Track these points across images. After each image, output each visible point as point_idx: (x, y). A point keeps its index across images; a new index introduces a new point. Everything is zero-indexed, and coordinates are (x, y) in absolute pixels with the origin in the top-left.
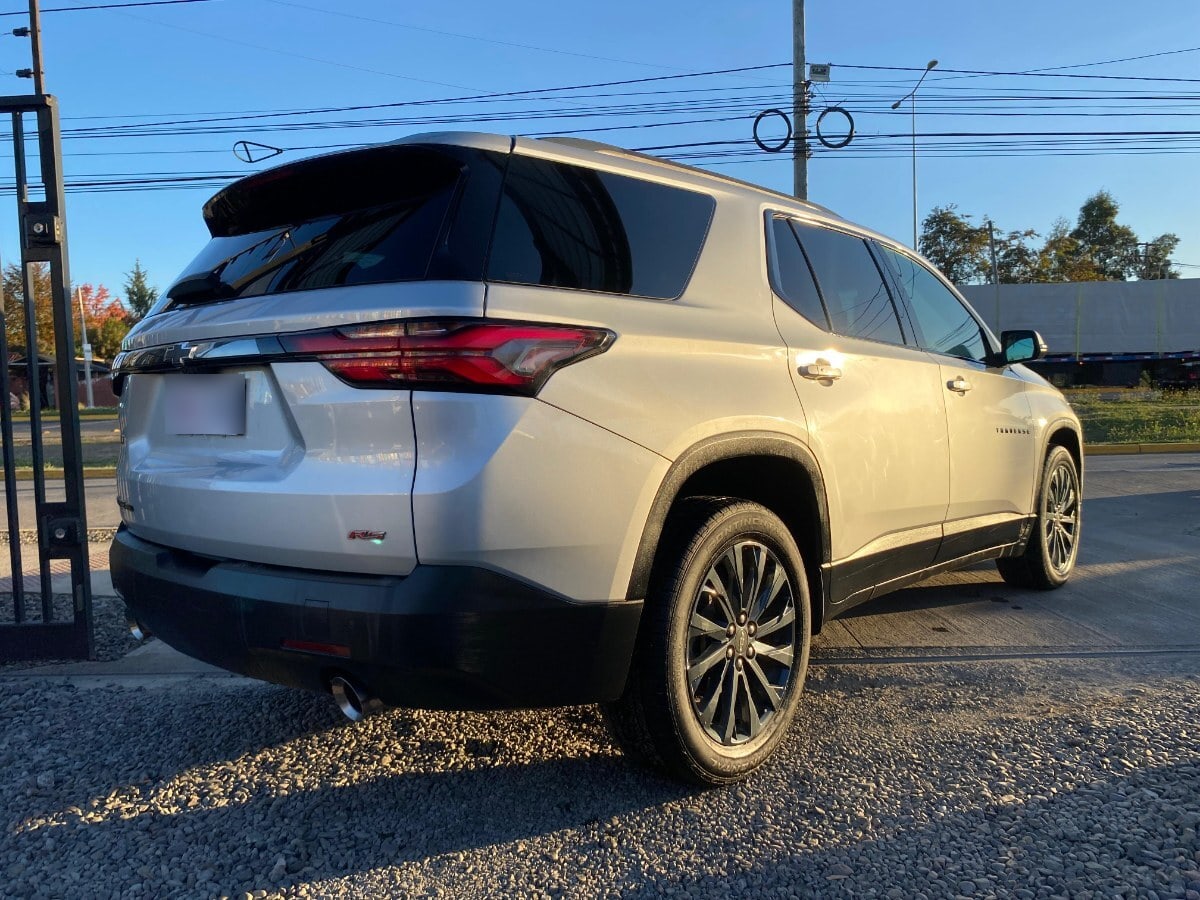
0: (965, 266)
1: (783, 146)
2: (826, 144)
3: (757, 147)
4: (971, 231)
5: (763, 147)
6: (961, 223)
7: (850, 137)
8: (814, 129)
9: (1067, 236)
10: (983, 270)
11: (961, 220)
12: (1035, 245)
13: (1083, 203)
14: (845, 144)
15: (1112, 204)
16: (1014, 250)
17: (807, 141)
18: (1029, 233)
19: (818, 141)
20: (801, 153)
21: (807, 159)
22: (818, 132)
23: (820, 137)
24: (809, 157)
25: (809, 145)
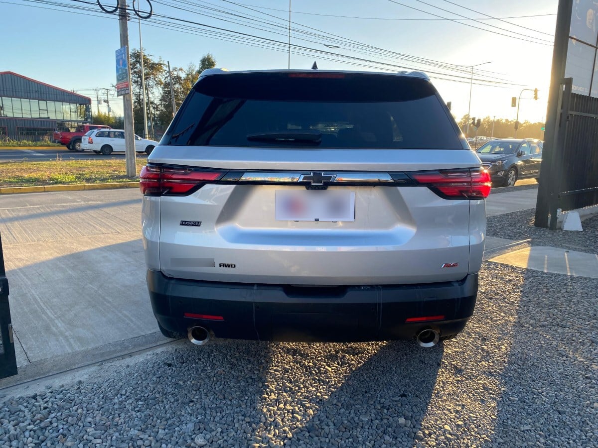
0: (150, 81)
1: (115, 11)
2: (138, 15)
3: (99, 8)
4: (153, 64)
5: (103, 9)
6: (147, 59)
7: (150, 14)
8: (131, 5)
9: (194, 73)
10: (160, 84)
11: (148, 57)
12: (183, 75)
13: (201, 58)
14: (148, 17)
15: (213, 60)
16: (175, 77)
17: (127, 11)
18: (181, 69)
19: (134, 12)
20: (124, 16)
21: (128, 21)
22: (134, 7)
23: (134, 10)
24: (129, 20)
25: (129, 14)
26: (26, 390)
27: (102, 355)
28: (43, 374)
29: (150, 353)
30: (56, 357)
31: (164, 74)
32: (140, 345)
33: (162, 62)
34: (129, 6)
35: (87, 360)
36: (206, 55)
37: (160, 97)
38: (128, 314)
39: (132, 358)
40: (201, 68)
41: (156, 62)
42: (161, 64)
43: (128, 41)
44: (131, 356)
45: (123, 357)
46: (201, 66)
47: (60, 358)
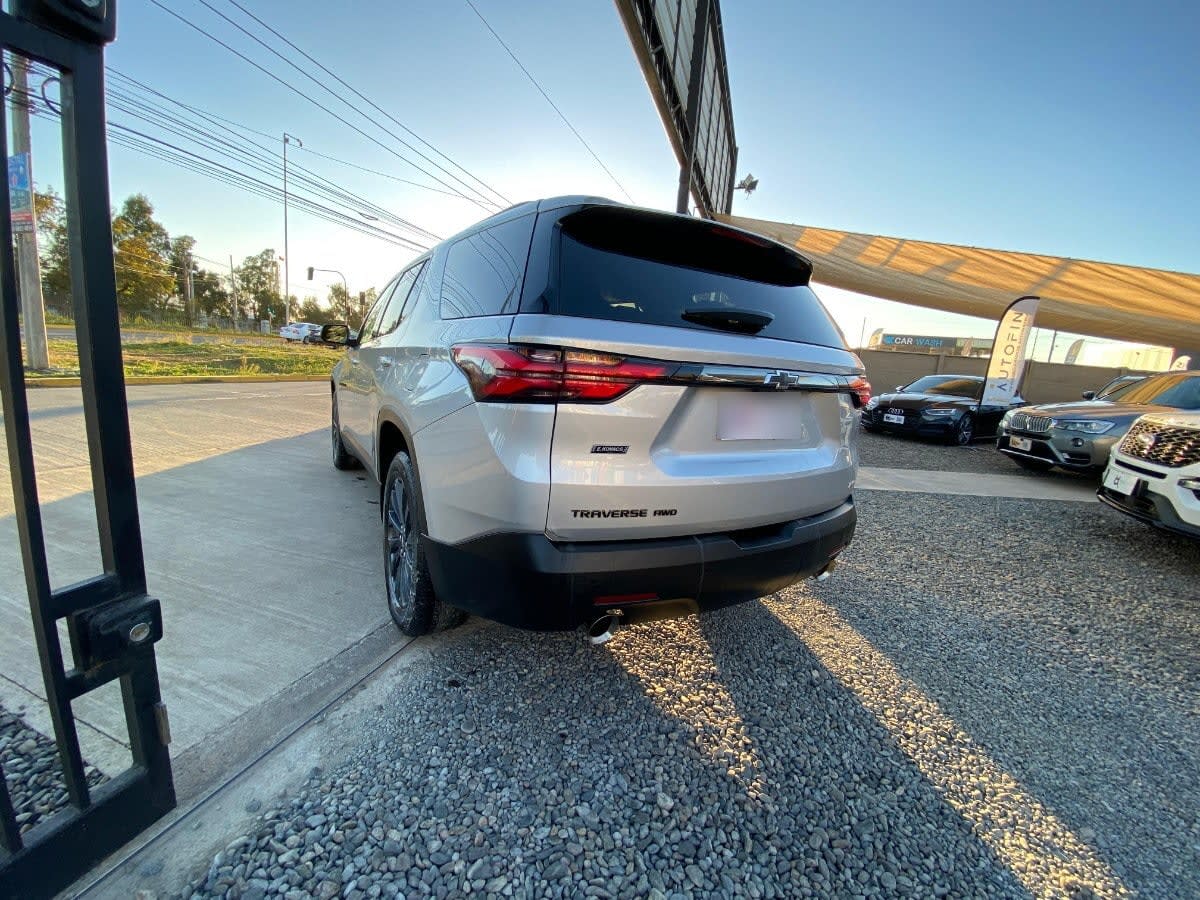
2: (51, 108)
8: (39, 90)
15: (149, 205)
17: (30, 98)
19: (43, 102)
20: (23, 105)
21: (30, 115)
22: (43, 93)
23: (44, 99)
24: (33, 113)
25: (32, 102)
26: (199, 832)
27: (309, 700)
28: (213, 781)
29: (391, 670)
30: (217, 732)
31: (57, 212)
32: (365, 662)
33: (53, 195)
34: (33, 91)
35: (288, 722)
36: (135, 195)
37: (51, 248)
38: (282, 610)
39: (369, 689)
40: (127, 213)
41: (43, 193)
42: (51, 198)
43: (29, 146)
44: (364, 687)
45: (349, 693)
46: (126, 211)
47: (227, 733)
